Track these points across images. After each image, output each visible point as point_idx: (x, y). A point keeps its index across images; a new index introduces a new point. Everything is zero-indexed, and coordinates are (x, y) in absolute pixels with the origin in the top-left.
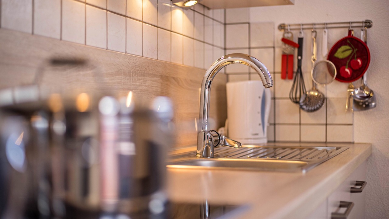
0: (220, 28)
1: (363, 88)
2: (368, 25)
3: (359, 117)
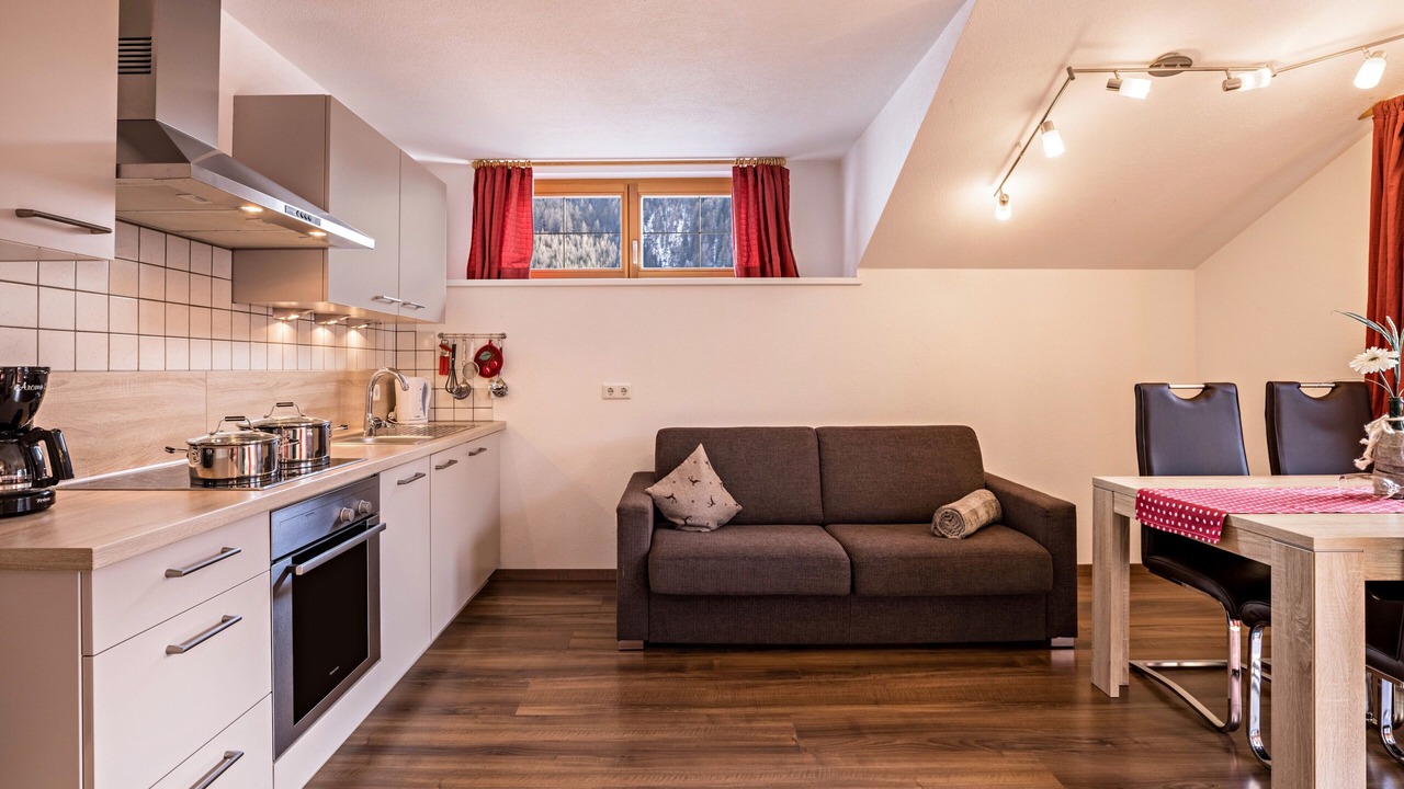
0: (391, 337)
1: (500, 381)
2: (503, 336)
3: (497, 402)
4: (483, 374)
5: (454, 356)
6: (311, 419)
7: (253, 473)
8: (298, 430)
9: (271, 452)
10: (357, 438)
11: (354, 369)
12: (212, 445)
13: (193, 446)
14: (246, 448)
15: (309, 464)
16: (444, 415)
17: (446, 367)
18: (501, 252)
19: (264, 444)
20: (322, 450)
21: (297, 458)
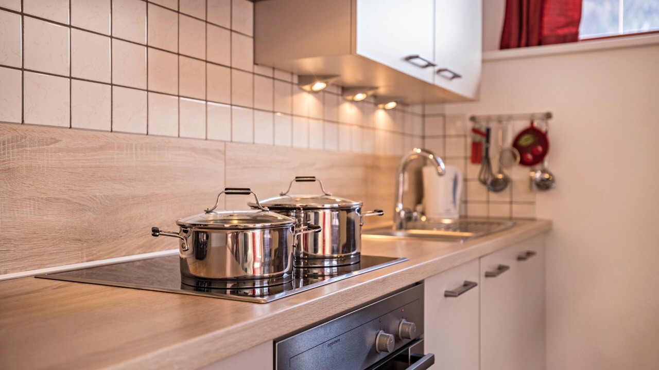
0: (418, 120)
1: (544, 171)
2: (549, 116)
3: (541, 197)
4: (524, 163)
5: (488, 141)
6: (338, 200)
7: (258, 274)
8: (321, 212)
9: (282, 242)
10: (386, 231)
11: (381, 153)
12: (206, 227)
13: (184, 228)
14: (250, 233)
15: (335, 263)
16: (477, 211)
17: (479, 154)
18: (542, 15)
19: (273, 229)
20: (350, 243)
21: (320, 253)
